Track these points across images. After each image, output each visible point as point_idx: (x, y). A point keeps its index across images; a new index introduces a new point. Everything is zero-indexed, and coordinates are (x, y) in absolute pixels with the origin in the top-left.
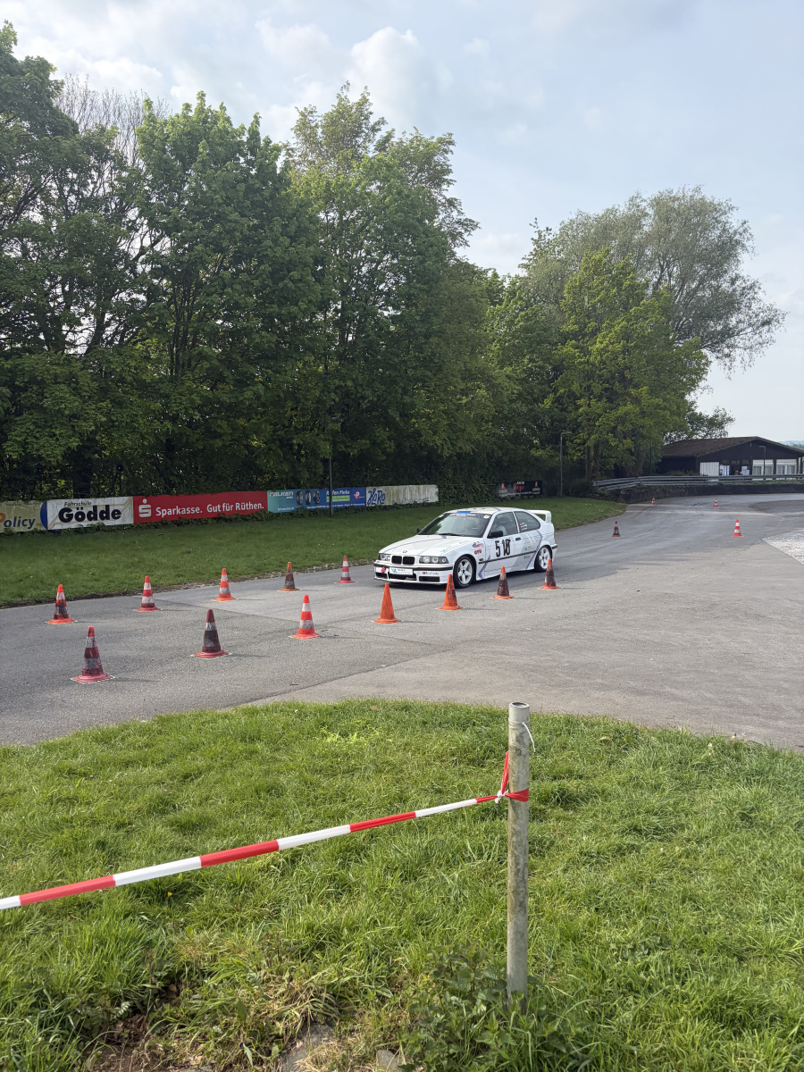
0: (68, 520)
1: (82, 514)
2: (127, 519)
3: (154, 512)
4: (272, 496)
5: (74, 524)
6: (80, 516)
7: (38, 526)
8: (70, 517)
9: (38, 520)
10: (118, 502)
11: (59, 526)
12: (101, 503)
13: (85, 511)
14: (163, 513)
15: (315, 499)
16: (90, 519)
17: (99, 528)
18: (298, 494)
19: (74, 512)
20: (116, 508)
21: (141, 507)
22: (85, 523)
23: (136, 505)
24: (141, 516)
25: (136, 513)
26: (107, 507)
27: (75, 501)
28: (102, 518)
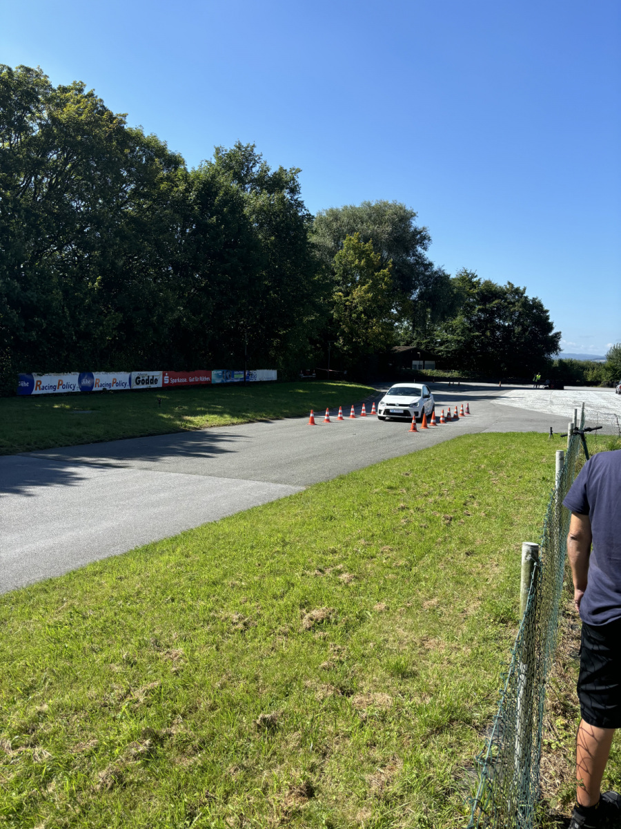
0: (138, 384)
1: (143, 380)
2: (159, 384)
3: (170, 381)
4: (214, 373)
5: (141, 386)
6: (143, 382)
7: (128, 387)
8: (139, 381)
9: (128, 384)
10: (157, 374)
11: (135, 387)
12: (151, 374)
13: (145, 379)
14: (174, 381)
15: (230, 376)
16: (147, 383)
17: (150, 389)
18: (223, 373)
19: (141, 379)
20: (157, 378)
21: (165, 377)
22: (145, 386)
23: (164, 375)
24: (165, 382)
25: (163, 381)
26: (153, 376)
27: (142, 373)
28: (151, 383)
